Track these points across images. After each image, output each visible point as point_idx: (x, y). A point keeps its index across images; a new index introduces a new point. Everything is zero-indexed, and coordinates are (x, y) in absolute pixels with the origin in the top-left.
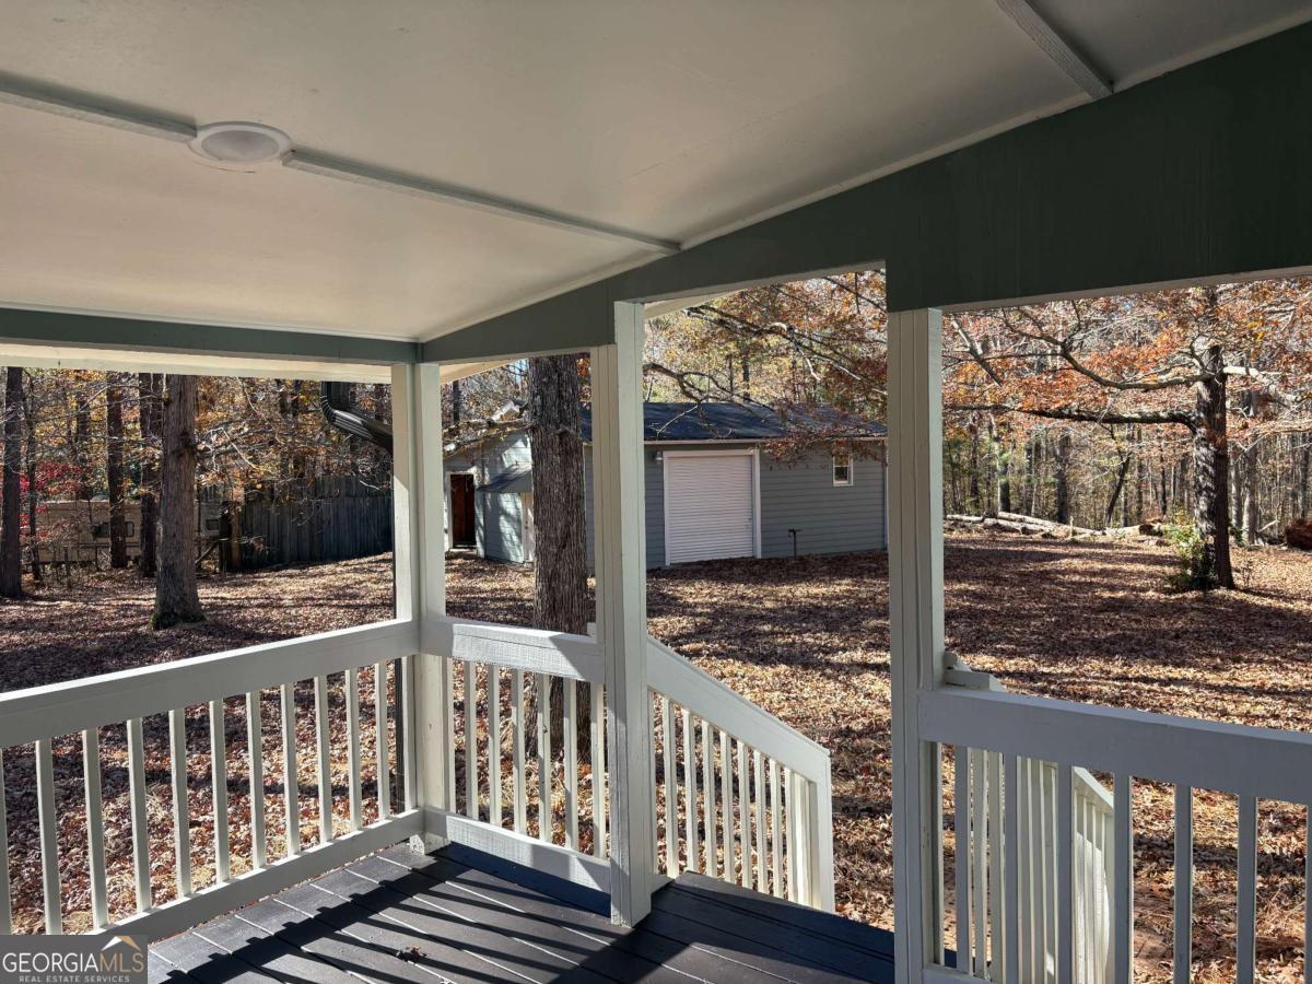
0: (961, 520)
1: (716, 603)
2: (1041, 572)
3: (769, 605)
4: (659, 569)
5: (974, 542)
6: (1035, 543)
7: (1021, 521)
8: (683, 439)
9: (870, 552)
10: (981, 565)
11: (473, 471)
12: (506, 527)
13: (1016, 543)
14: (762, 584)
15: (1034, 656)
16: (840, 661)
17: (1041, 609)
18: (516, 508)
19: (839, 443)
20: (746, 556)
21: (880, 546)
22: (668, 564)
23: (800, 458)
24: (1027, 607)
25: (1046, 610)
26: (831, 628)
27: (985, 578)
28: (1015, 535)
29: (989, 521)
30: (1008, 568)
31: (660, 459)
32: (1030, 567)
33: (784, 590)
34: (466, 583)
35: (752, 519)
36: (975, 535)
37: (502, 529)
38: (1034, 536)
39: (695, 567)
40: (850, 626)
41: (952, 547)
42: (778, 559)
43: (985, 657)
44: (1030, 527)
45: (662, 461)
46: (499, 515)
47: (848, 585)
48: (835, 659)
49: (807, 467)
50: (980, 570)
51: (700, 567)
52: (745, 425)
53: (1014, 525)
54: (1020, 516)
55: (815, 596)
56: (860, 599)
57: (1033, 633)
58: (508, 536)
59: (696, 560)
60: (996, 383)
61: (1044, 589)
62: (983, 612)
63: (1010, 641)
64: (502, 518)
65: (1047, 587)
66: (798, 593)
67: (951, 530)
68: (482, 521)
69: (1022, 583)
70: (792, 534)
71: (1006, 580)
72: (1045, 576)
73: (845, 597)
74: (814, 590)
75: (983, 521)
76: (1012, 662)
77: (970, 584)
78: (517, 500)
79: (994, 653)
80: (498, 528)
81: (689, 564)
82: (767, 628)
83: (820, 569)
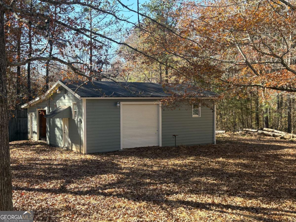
0: (249, 131)
1: (133, 168)
2: (275, 155)
3: (155, 169)
4: (118, 151)
5: (252, 140)
6: (276, 141)
7: (273, 132)
8: (129, 97)
9: (207, 144)
10: (251, 151)
11: (46, 109)
12: (57, 133)
13: (268, 141)
14: (156, 159)
15: (261, 198)
16: (172, 199)
17: (271, 173)
18: (61, 124)
19: (192, 100)
20: (155, 145)
21: (211, 142)
22: (121, 149)
23: (176, 106)
24: (265, 172)
25: (273, 173)
26: (176, 182)
27: (251, 157)
28: (269, 137)
29: (260, 132)
30: (262, 152)
31: (119, 105)
32: (271, 152)
33: (164, 162)
34: (36, 156)
35: (158, 131)
36: (253, 138)
37: (56, 133)
38: (277, 138)
39: (132, 150)
40: (185, 180)
41: (242, 143)
42: (168, 147)
43: (239, 198)
44: (276, 134)
45: (120, 106)
46: (55, 127)
47: (192, 159)
48: (171, 198)
49: (180, 109)
50: (250, 153)
51: (135, 150)
52: (156, 92)
53: (270, 133)
54: (272, 130)
55: (176, 165)
56: (195, 166)
57: (264, 185)
58: (58, 136)
59: (134, 147)
60: (256, 76)
61: (275, 163)
62: (246, 173)
63: (253, 189)
64: (56, 128)
65: (276, 162)
66: (170, 163)
67: (244, 135)
68: (49, 130)
69: (266, 160)
70: (174, 137)
71: (260, 158)
72: (276, 157)
73: (189, 165)
74: (177, 162)
75: (257, 131)
76: (250, 201)
77: (244, 160)
78: (61, 121)
79: (243, 197)
80: (54, 132)
81: (131, 149)
82: (148, 181)
83: (184, 152)
